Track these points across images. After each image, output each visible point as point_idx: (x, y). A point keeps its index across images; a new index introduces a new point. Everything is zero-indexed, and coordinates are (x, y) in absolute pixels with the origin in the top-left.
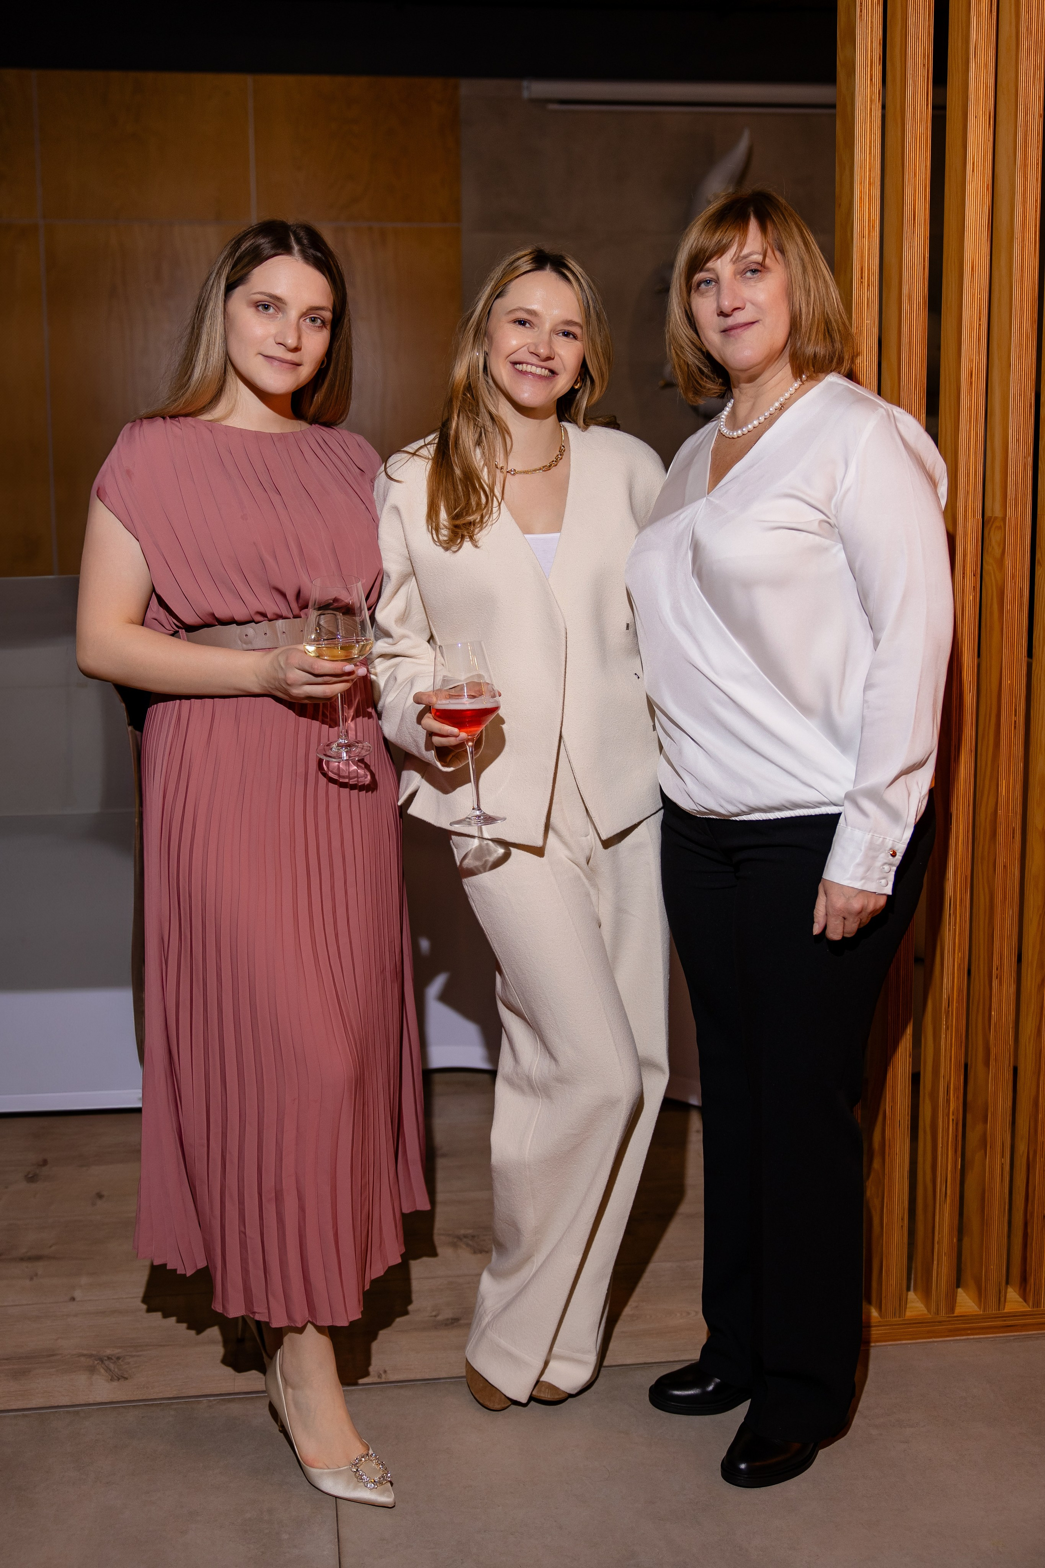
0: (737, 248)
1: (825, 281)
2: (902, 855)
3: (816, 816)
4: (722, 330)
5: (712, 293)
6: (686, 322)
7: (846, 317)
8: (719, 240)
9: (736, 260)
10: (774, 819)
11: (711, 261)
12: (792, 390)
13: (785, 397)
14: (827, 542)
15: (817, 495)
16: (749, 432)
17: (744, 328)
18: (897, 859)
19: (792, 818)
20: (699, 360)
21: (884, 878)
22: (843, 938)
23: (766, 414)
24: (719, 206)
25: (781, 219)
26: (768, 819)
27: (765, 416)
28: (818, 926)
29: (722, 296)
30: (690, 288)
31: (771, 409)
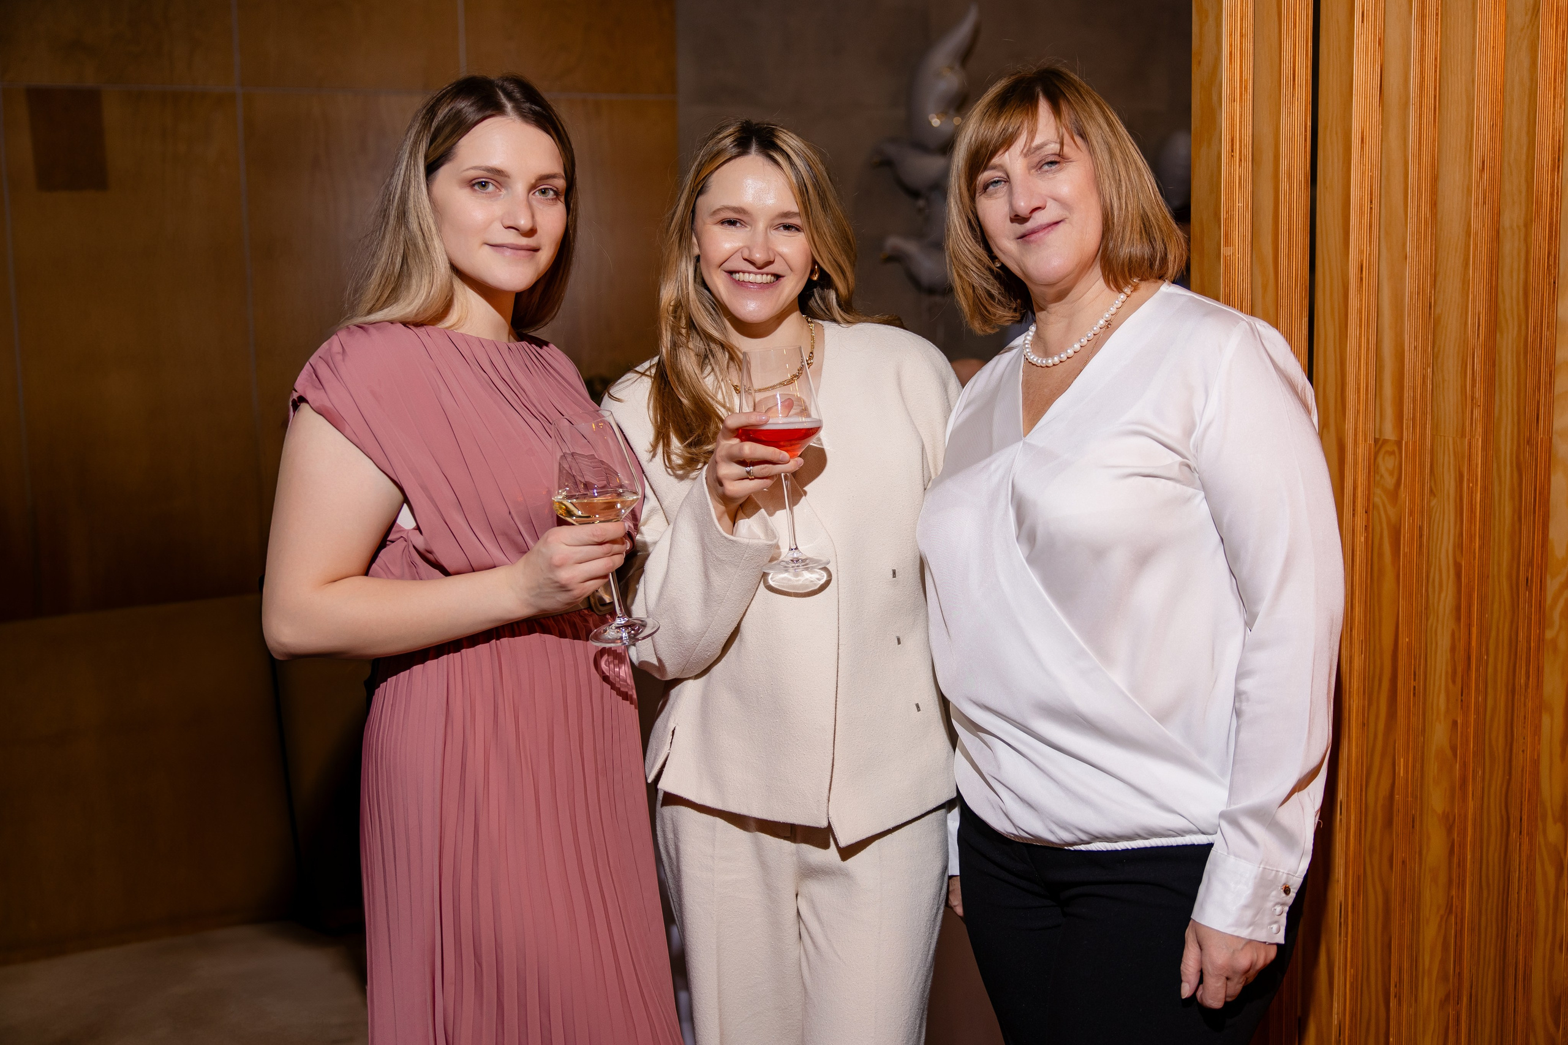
0: (1028, 135)
1: (1138, 169)
2: (1296, 891)
3: (1178, 846)
4: (1018, 236)
5: (1002, 194)
6: (969, 234)
7: (1166, 209)
8: (1004, 130)
9: (1027, 153)
10: (1123, 850)
11: (997, 156)
12: (1118, 304)
13: (1110, 312)
14: (1190, 491)
15: (1172, 432)
16: (1068, 358)
17: (1047, 230)
18: (1291, 897)
19: (1146, 848)
20: (986, 280)
21: (1276, 922)
22: (1226, 1003)
23: (1089, 335)
24: (999, 89)
25: (1077, 97)
26: (1114, 849)
27: (1088, 337)
28: (1188, 986)
29: (1016, 196)
30: (973, 190)
31: (1095, 328)
